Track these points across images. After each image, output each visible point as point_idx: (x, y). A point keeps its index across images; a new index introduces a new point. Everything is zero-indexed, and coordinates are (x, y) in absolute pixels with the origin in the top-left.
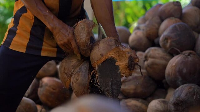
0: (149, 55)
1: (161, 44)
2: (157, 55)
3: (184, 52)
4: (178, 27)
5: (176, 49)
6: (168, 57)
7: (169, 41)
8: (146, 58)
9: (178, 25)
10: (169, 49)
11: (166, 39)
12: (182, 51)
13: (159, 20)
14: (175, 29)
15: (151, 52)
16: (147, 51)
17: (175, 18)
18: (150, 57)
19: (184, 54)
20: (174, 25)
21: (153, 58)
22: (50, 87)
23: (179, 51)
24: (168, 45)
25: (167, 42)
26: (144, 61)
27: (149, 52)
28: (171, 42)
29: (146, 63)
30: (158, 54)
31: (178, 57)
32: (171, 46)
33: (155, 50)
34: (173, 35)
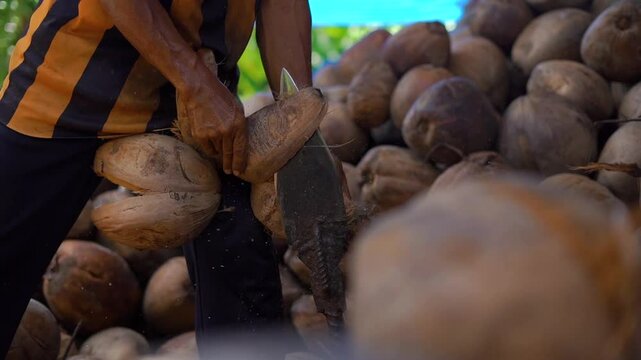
0: (374, 166)
1: (407, 136)
2: (399, 167)
3: (473, 156)
4: (453, 89)
5: (452, 148)
6: (426, 172)
7: (432, 127)
8: (367, 176)
9: (453, 84)
10: (432, 150)
11: (423, 121)
12: (467, 153)
13: (389, 74)
14: (444, 95)
15: (381, 159)
16: (367, 158)
17: (436, 66)
18: (379, 172)
19: (474, 161)
20: (441, 83)
21: (388, 174)
22: (83, 267)
23: (459, 152)
24: (429, 137)
25: (426, 130)
26: (361, 185)
27: (374, 158)
28: (436, 129)
29: (366, 189)
30: (402, 163)
31: (460, 169)
32: (435, 140)
33: (392, 153)
34: (441, 109)
